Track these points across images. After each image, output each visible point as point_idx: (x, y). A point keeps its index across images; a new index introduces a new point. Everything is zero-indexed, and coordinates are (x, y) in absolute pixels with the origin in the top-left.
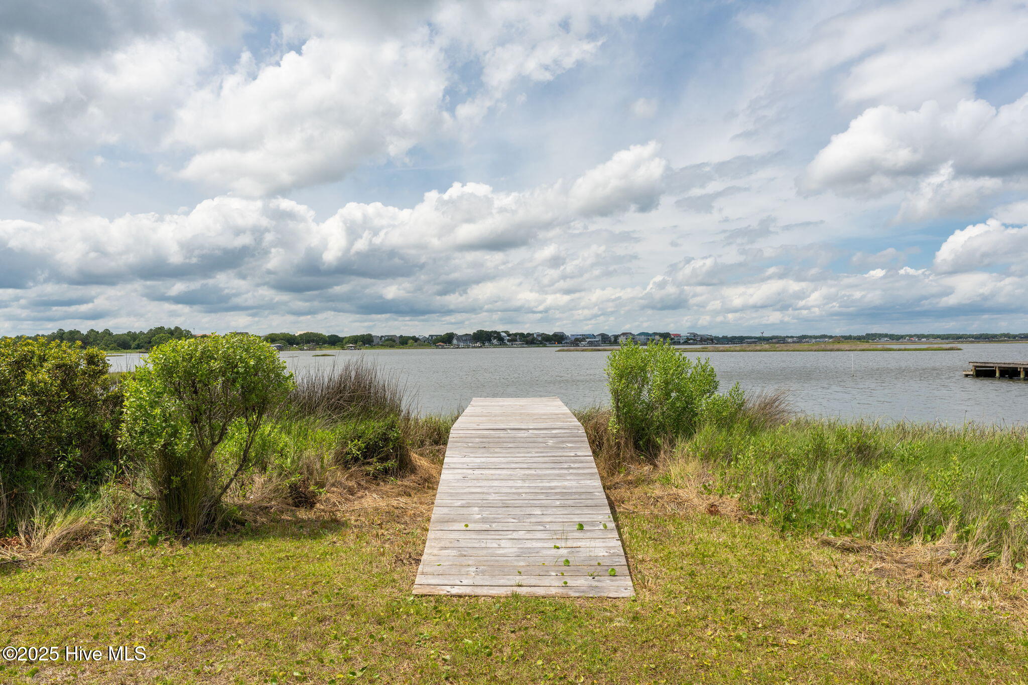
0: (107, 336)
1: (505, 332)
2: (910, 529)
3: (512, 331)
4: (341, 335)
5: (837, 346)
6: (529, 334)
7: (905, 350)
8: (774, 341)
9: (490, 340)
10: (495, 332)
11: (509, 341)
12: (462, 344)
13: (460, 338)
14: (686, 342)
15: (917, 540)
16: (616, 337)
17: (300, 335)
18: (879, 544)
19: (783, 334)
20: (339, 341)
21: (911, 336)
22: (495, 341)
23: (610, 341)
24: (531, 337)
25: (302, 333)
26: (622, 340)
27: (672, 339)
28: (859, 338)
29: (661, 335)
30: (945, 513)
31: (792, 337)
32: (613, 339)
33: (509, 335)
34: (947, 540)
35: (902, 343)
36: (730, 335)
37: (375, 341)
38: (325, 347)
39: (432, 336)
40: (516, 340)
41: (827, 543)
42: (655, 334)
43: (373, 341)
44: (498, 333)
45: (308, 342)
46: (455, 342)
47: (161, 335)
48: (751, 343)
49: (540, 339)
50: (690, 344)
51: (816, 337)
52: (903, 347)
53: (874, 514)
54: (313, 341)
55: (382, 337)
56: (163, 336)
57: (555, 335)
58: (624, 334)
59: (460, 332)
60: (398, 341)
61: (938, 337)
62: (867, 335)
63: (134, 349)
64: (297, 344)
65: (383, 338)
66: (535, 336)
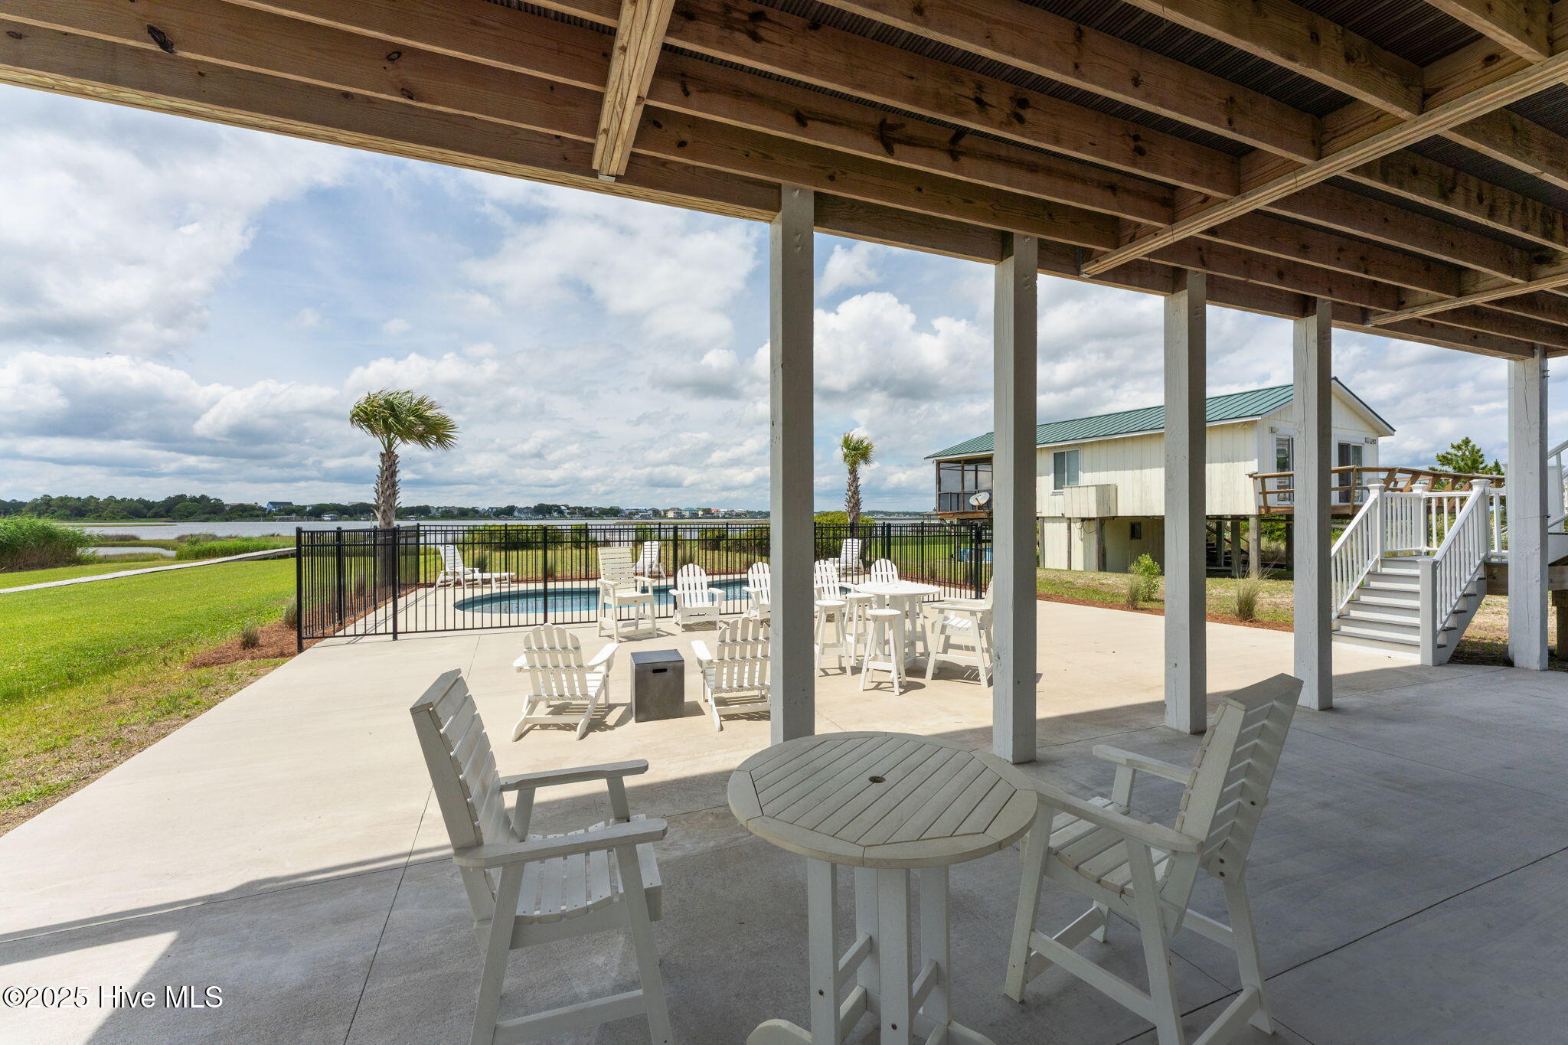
0: (113, 503)
1: (565, 506)
6: (587, 508)
9: (550, 513)
10: (556, 506)
11: (568, 513)
12: (523, 516)
13: (521, 510)
14: (724, 517)
16: (666, 512)
22: (555, 514)
23: (660, 515)
24: (589, 511)
26: (671, 514)
27: (712, 514)
29: (704, 510)
32: (662, 513)
33: (568, 509)
37: (433, 512)
39: (492, 508)
40: (575, 513)
42: (699, 509)
43: (430, 512)
44: (559, 507)
46: (516, 513)
47: (186, 503)
49: (597, 512)
55: (439, 508)
56: (188, 505)
57: (611, 509)
58: (672, 509)
59: (520, 505)
60: (456, 512)
63: (149, 518)
65: (440, 510)
66: (593, 509)
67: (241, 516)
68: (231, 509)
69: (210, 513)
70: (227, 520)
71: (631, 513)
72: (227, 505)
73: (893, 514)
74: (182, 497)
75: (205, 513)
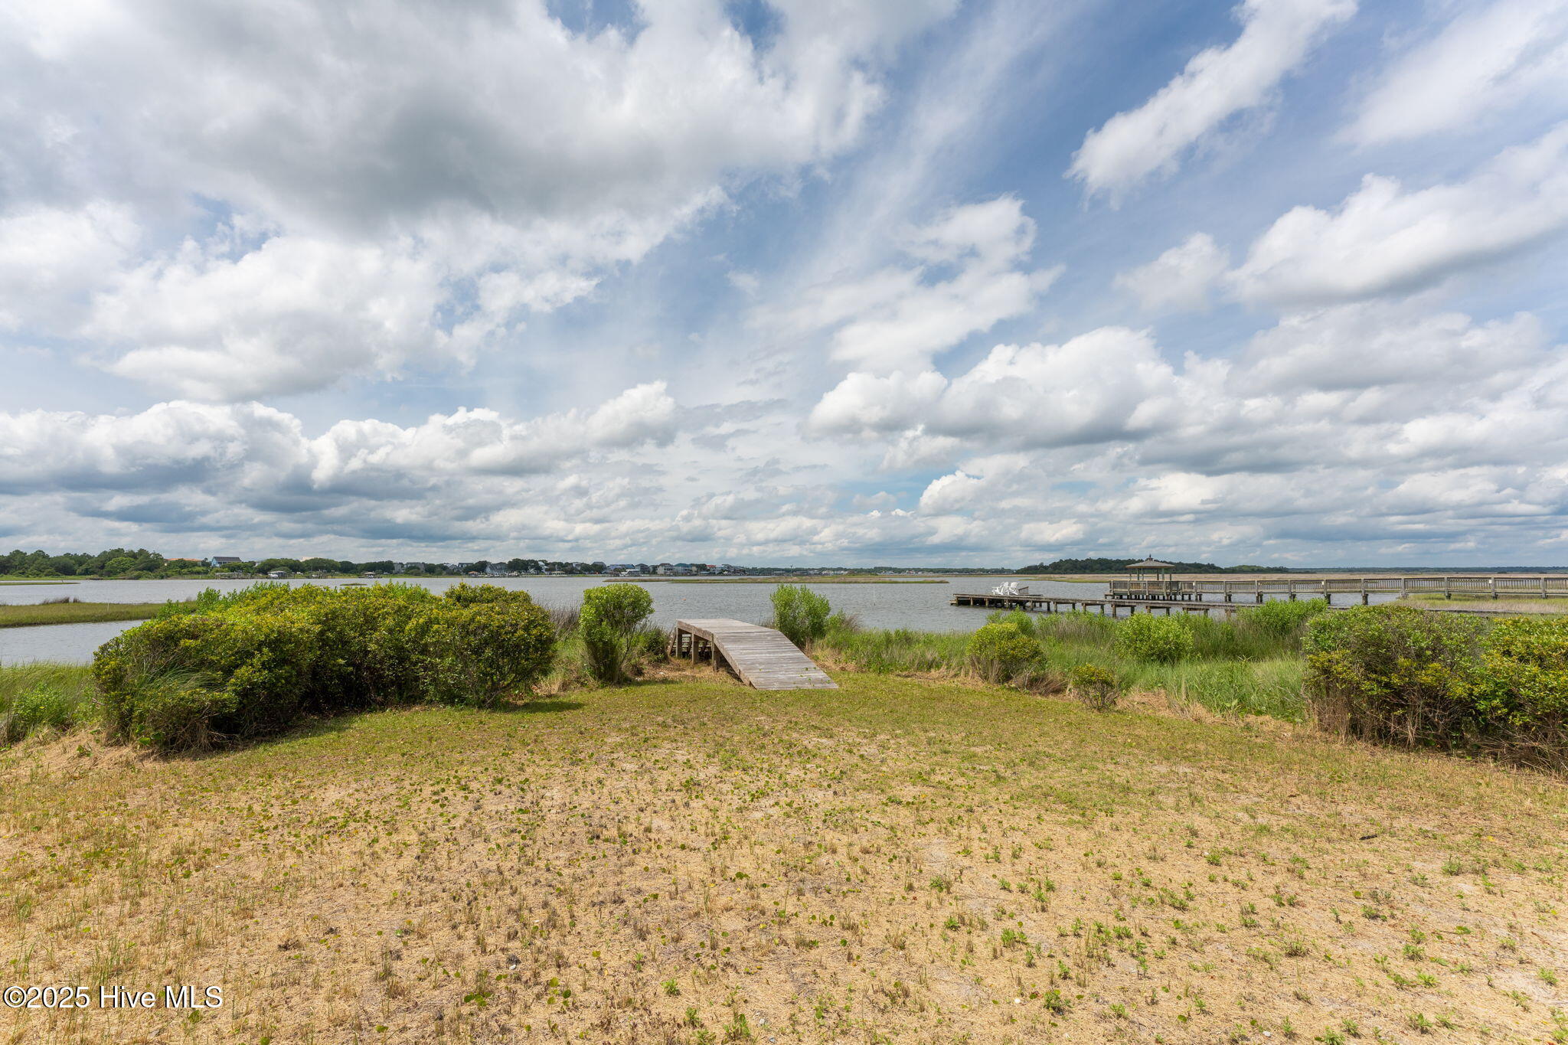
0: (41, 558)
1: (543, 561)
2: (930, 667)
3: (549, 561)
4: (354, 562)
5: (854, 579)
6: (567, 564)
7: (907, 583)
8: (798, 573)
9: (526, 570)
10: (533, 561)
11: (546, 570)
12: (496, 573)
13: (494, 567)
14: (721, 573)
15: (933, 670)
16: (655, 568)
17: (306, 561)
18: (919, 673)
19: (806, 567)
20: (352, 569)
21: (910, 570)
22: (532, 570)
23: (650, 571)
24: (570, 567)
25: (308, 558)
26: (661, 570)
27: (708, 570)
28: (869, 572)
29: (698, 566)
30: (943, 658)
31: (813, 569)
32: (651, 569)
33: (547, 564)
34: (943, 669)
35: (904, 577)
36: (759, 566)
37: (397, 568)
38: (337, 575)
39: (462, 564)
40: (554, 570)
41: (899, 675)
42: (692, 565)
43: (393, 569)
44: (536, 562)
45: (316, 569)
46: (488, 570)
47: (120, 558)
48: (780, 574)
49: (580, 568)
50: (724, 575)
51: (834, 570)
52: (905, 580)
53: (917, 662)
54: (322, 568)
55: (403, 564)
56: (122, 560)
57: (595, 565)
58: (662, 565)
59: (494, 561)
60: (422, 568)
61: (931, 570)
62: (875, 568)
63: (80, 574)
64: (303, 571)
65: (405, 566)
66: (574, 565)
67: (180, 573)
68: (169, 565)
69: (143, 569)
70: (162, 578)
71: (615, 570)
72: (167, 561)
73: (903, 570)
74: (120, 551)
75: (136, 570)
